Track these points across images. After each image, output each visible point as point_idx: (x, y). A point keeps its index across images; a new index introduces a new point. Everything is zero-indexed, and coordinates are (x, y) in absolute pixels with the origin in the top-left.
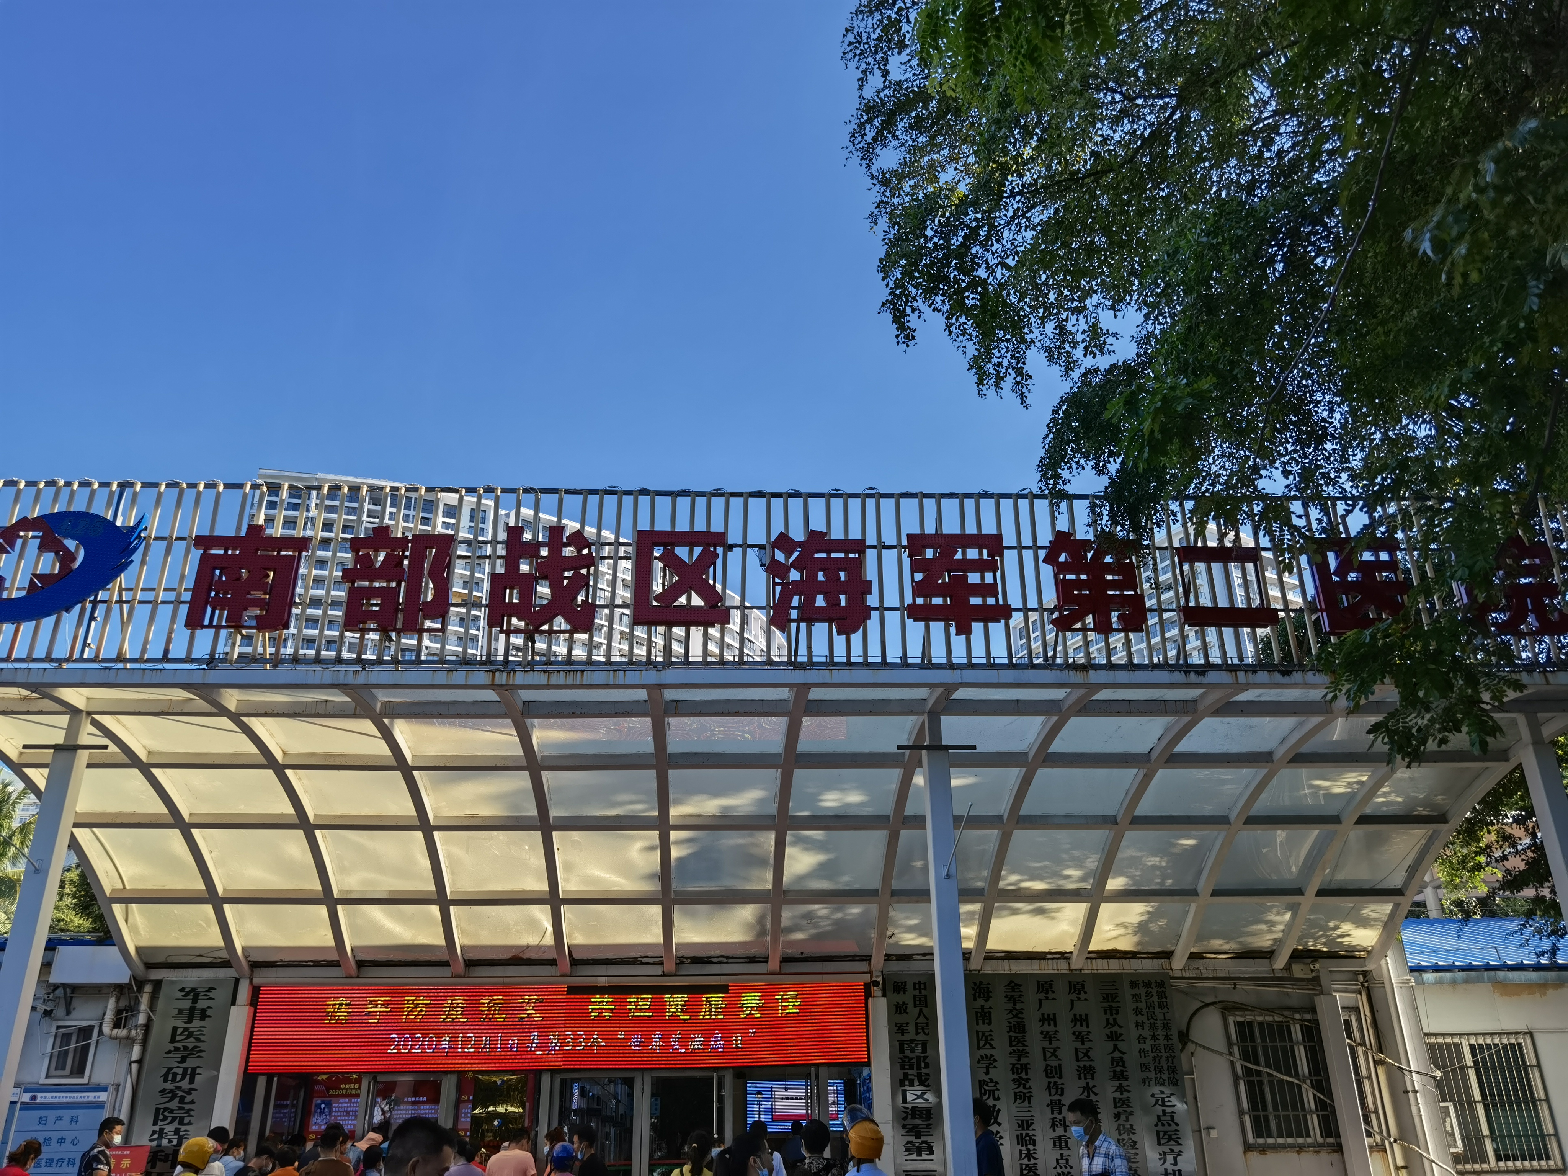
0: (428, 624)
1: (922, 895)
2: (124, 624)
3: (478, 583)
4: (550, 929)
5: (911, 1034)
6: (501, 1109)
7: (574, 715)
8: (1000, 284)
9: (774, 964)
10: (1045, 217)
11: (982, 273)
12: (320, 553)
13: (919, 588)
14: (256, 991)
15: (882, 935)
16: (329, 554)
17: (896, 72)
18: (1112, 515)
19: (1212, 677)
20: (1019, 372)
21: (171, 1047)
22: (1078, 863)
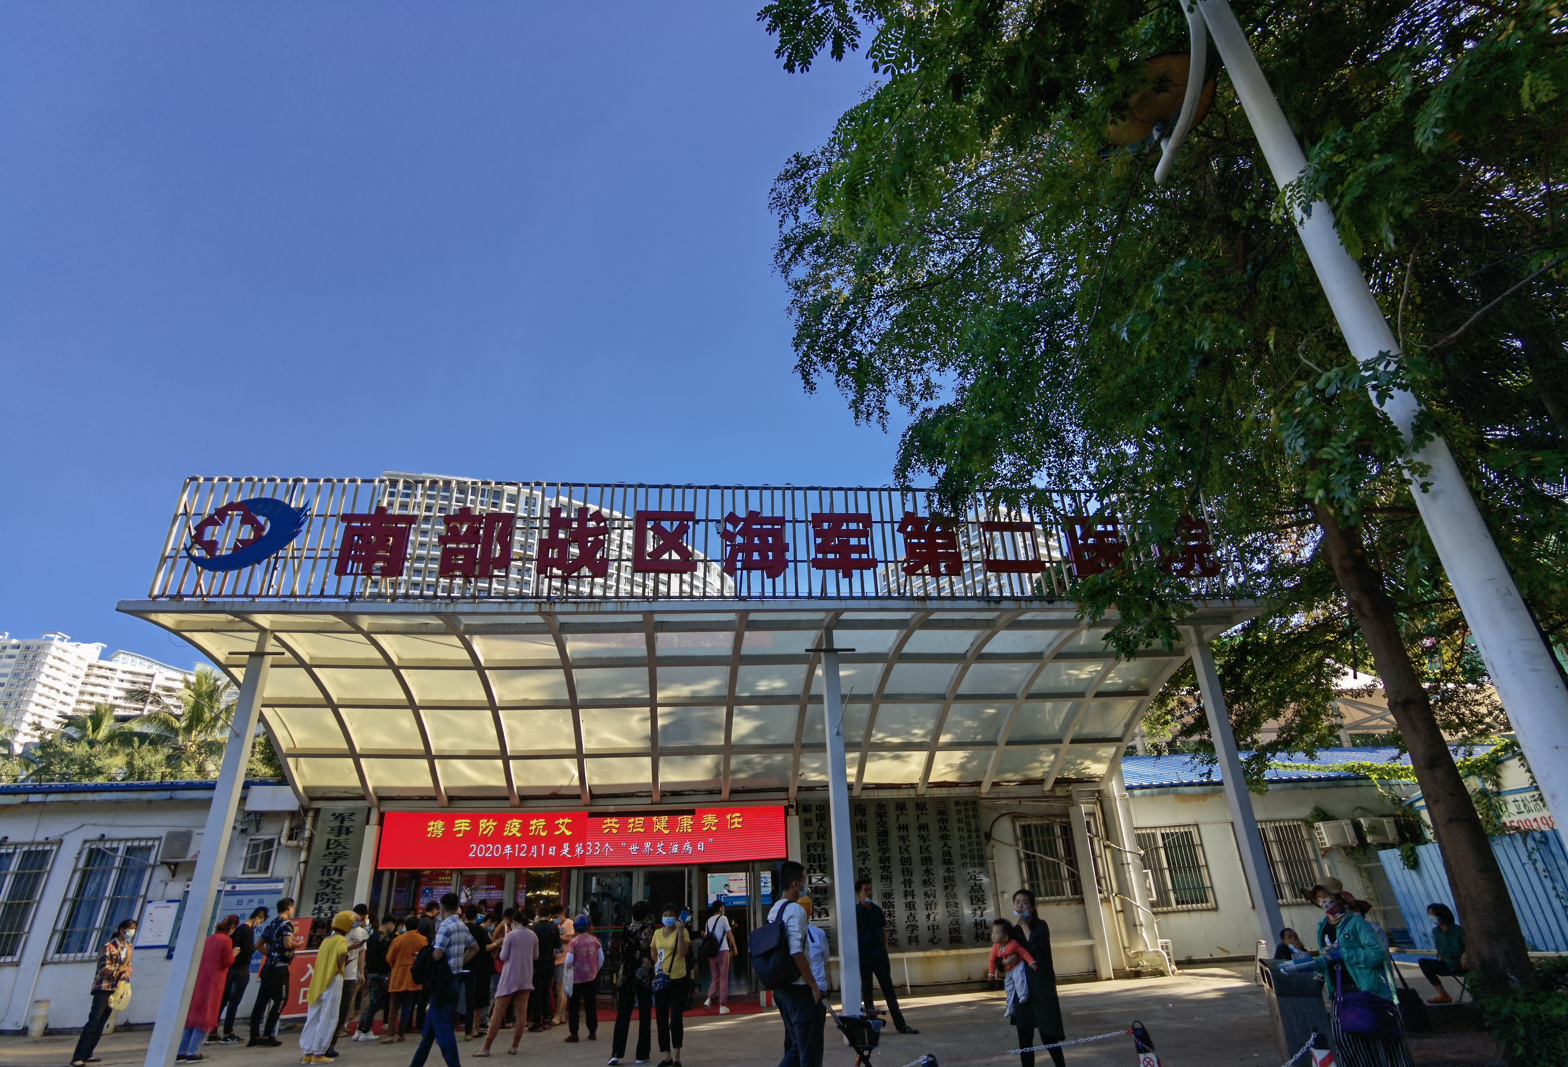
0: (496, 573)
1: (821, 747)
2: (295, 573)
3: (531, 546)
4: (577, 774)
5: (814, 839)
6: (545, 893)
7: (594, 632)
8: (870, 354)
9: (725, 795)
10: (897, 312)
11: (858, 347)
12: (423, 526)
13: (819, 549)
14: (382, 816)
15: (796, 774)
16: (429, 526)
17: (803, 219)
18: (940, 501)
19: (1005, 604)
20: (881, 410)
21: (327, 852)
22: (921, 726)
